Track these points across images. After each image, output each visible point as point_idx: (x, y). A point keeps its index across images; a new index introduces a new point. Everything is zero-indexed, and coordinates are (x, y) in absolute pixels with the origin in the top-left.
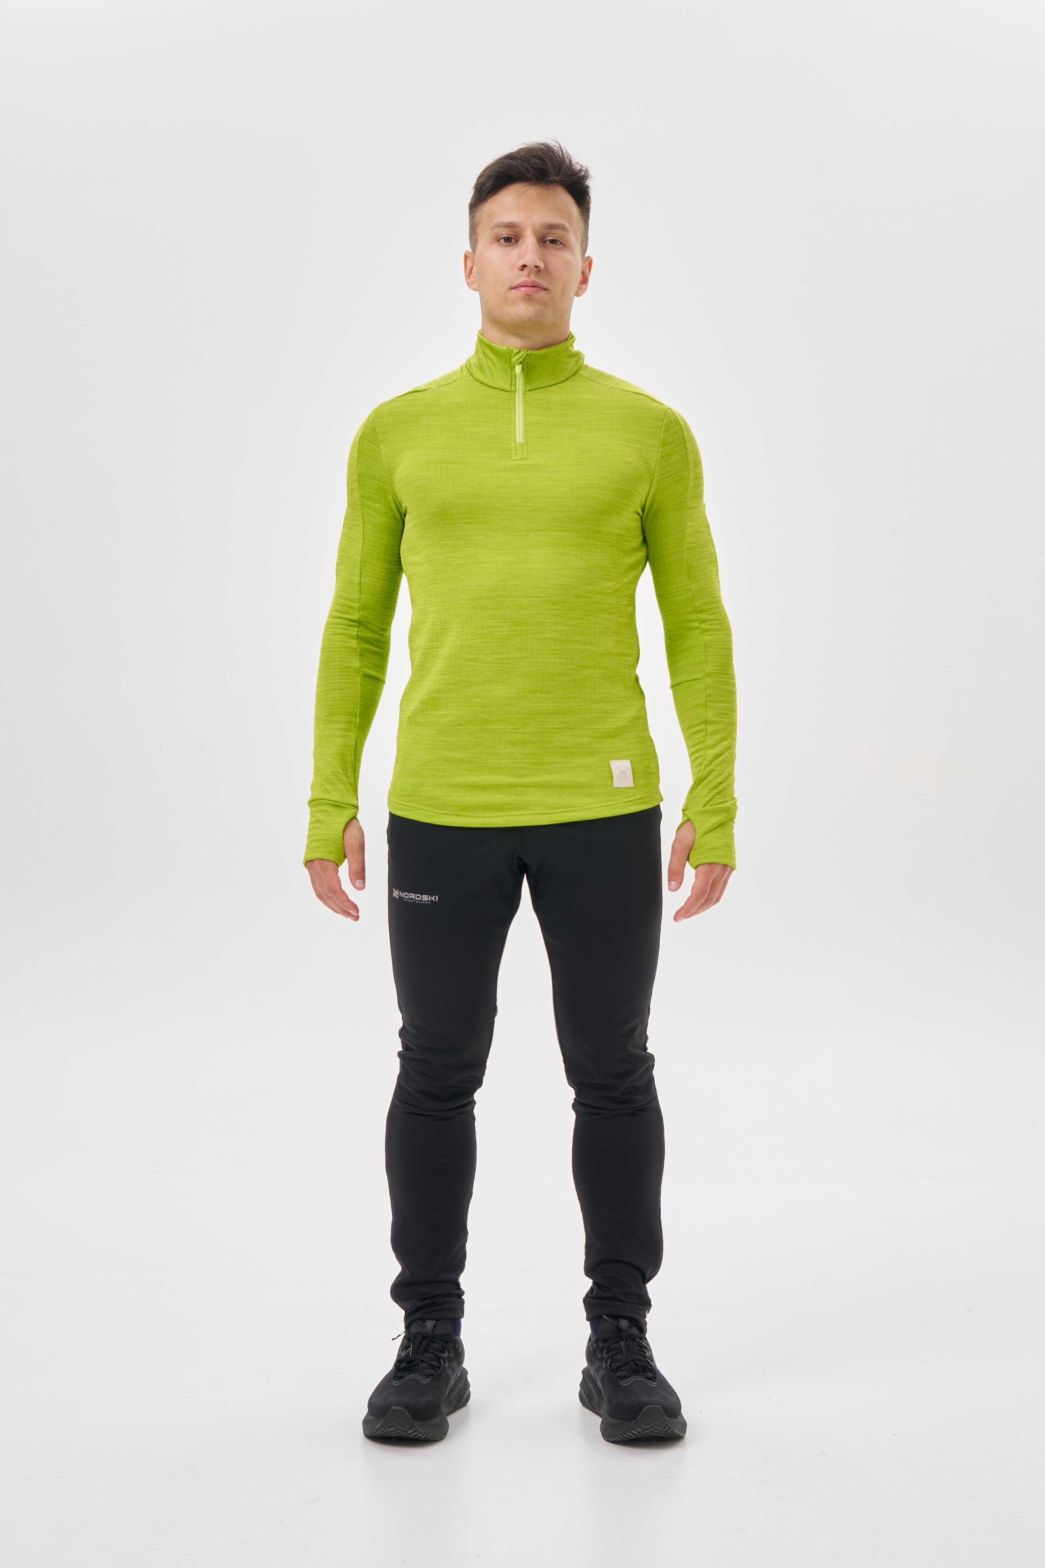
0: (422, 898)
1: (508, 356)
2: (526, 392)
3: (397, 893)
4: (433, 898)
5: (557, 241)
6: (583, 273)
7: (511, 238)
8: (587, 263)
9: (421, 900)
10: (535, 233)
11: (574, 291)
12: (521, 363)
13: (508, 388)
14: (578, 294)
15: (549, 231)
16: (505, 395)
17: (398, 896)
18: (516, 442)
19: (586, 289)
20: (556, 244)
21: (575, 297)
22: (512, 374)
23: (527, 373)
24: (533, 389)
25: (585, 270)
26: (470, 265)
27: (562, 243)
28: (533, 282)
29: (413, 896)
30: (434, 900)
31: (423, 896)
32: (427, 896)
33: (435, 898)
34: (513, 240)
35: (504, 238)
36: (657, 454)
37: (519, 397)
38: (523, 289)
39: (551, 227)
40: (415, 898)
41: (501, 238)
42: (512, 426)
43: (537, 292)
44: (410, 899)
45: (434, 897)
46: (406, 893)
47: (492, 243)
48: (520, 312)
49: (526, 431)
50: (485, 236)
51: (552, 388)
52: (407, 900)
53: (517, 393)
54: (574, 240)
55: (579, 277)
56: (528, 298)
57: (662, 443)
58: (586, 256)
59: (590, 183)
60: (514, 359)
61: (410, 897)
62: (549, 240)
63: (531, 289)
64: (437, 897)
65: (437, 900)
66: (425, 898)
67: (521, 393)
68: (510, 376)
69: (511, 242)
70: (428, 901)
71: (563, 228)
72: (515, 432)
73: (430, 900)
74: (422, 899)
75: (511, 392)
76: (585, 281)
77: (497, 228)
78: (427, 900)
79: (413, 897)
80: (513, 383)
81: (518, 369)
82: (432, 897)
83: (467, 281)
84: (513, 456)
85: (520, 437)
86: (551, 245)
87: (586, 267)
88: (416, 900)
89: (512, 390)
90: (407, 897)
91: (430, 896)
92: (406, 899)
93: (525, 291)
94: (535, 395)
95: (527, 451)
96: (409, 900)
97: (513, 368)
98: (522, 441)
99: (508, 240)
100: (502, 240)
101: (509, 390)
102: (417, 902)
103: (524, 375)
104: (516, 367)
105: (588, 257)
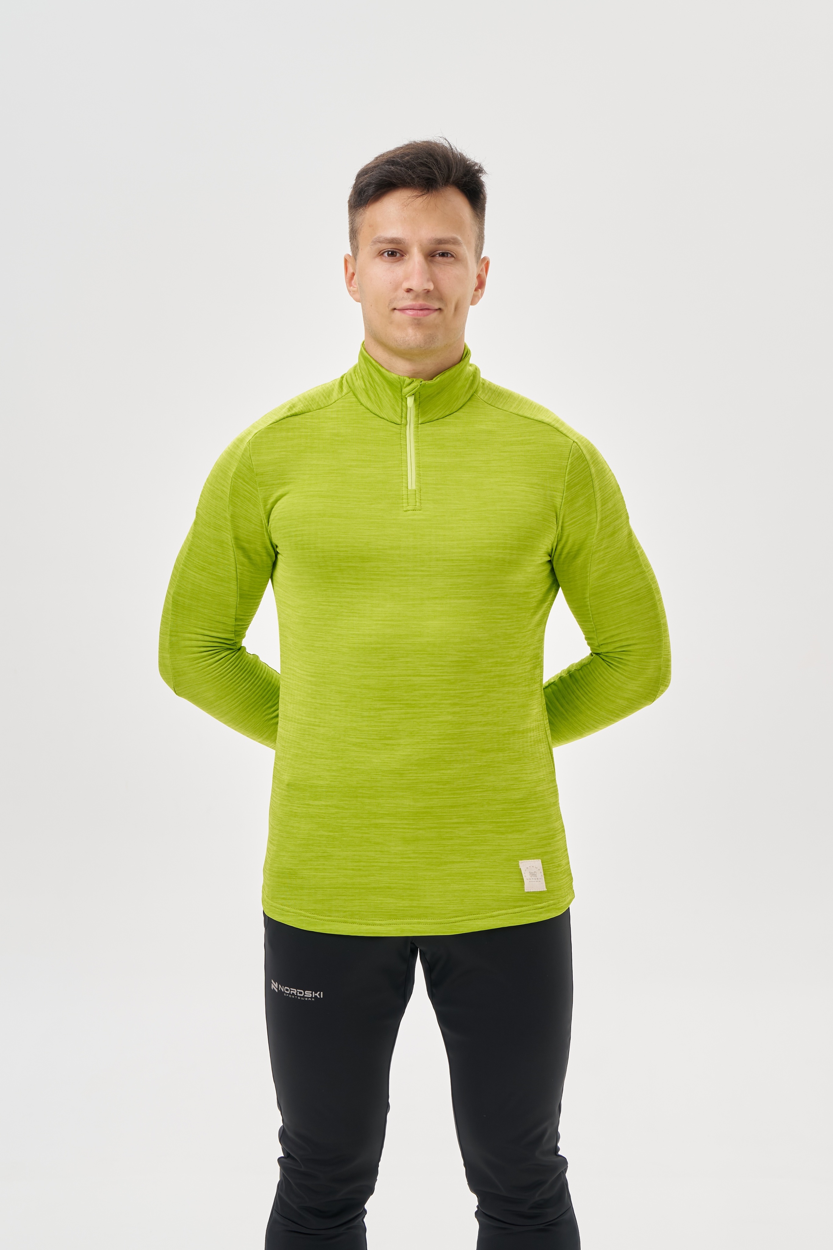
0: (305, 994)
1: (399, 386)
2: (418, 425)
3: (276, 985)
4: (317, 995)
5: (447, 253)
6: (479, 276)
7: (396, 252)
8: (483, 266)
9: (303, 997)
10: (422, 250)
11: (469, 299)
12: (413, 394)
13: (398, 421)
14: (473, 302)
15: (438, 246)
16: (396, 428)
17: (278, 989)
18: (408, 488)
19: (482, 295)
20: (447, 256)
21: (470, 306)
22: (402, 405)
23: (419, 404)
24: (426, 421)
25: (481, 273)
26: (351, 270)
27: (452, 256)
28: (421, 305)
29: (294, 991)
30: (319, 997)
31: (306, 992)
32: (311, 992)
33: (320, 995)
34: (398, 255)
35: (388, 251)
36: (561, 501)
37: (410, 431)
38: (410, 312)
39: (440, 242)
40: (297, 993)
41: (385, 252)
42: (403, 468)
43: (427, 315)
44: (292, 995)
45: (319, 993)
46: (286, 988)
47: (375, 257)
48: (407, 338)
49: (419, 475)
50: (366, 250)
51: (447, 419)
52: (287, 995)
53: (408, 426)
54: (467, 252)
55: (474, 282)
56: (418, 324)
57: (567, 486)
58: (482, 257)
59: (484, 178)
60: (406, 390)
61: (292, 992)
62: (439, 254)
63: (420, 312)
64: (322, 993)
65: (322, 997)
66: (308, 994)
67: (412, 426)
68: (400, 406)
69: (396, 256)
70: (312, 998)
71: (455, 242)
72: (407, 475)
73: (313, 996)
74: (305, 996)
75: (401, 424)
76: (481, 284)
77: (379, 244)
78: (310, 996)
79: (295, 993)
80: (403, 415)
81: (410, 401)
82: (316, 993)
83: (349, 288)
84: (404, 505)
85: (412, 484)
86: (440, 258)
87: (482, 270)
88: (297, 995)
89: (403, 423)
90: (288, 992)
91: (313, 992)
92: (286, 993)
93: (412, 315)
94: (428, 429)
95: (421, 500)
96: (290, 996)
97: (404, 399)
98: (414, 487)
99: (392, 254)
100: (386, 254)
101: (399, 422)
102: (299, 998)
103: (416, 407)
104: (408, 398)
105: (485, 258)
